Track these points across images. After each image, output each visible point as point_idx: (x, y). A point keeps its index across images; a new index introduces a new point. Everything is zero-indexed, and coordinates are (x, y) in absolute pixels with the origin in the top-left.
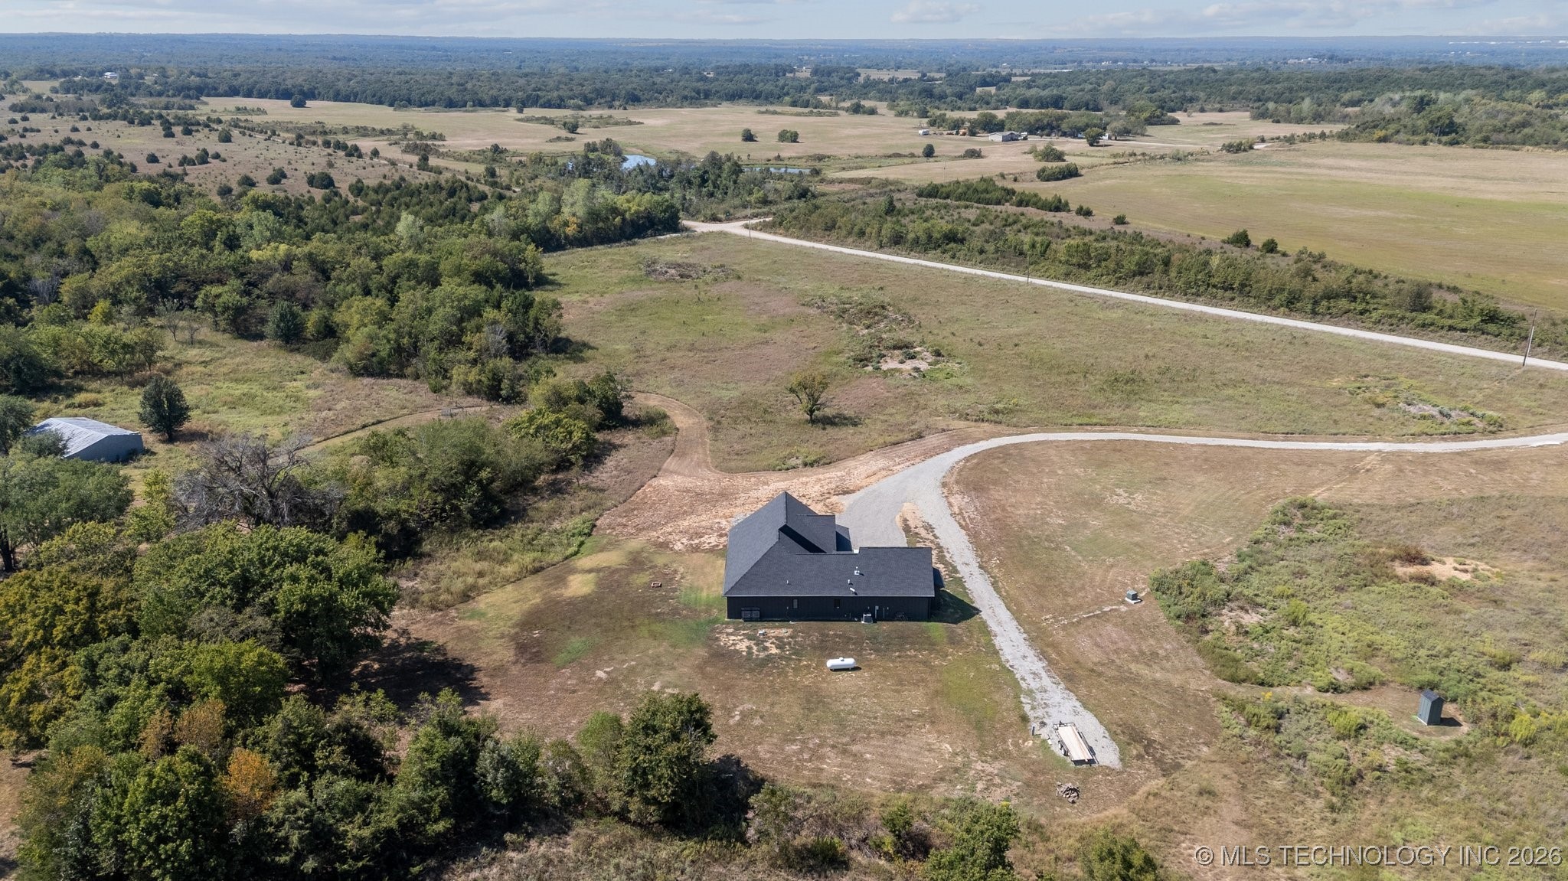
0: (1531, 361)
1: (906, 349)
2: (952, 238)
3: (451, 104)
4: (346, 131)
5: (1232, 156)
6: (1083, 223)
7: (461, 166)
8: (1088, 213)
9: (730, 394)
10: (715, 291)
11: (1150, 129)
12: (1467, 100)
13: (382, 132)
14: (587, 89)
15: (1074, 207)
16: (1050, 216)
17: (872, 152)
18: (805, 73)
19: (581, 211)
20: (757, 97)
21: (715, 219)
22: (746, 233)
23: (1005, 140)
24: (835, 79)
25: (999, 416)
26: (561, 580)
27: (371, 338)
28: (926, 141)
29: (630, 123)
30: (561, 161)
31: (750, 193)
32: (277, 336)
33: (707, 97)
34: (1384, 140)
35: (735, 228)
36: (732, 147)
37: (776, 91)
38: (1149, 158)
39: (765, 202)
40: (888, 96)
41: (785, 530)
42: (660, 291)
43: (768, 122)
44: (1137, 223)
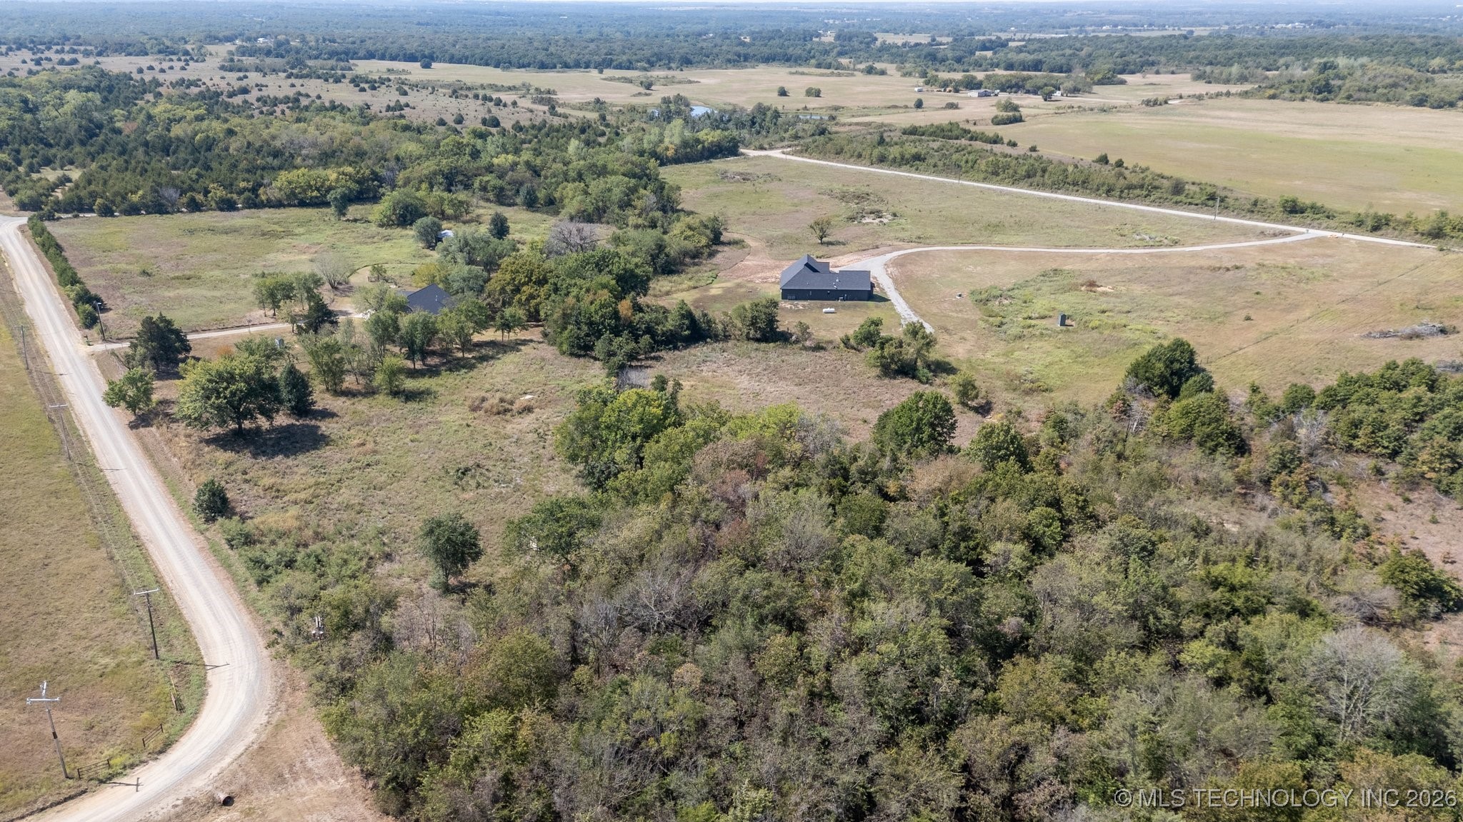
0: (1218, 218)
1: (877, 213)
2: (918, 158)
3: (543, 66)
4: (483, 87)
5: (1149, 109)
6: (1009, 150)
7: (580, 114)
8: (1014, 145)
9: (779, 233)
10: (765, 187)
11: (1096, 88)
12: (1363, 66)
13: (510, 89)
14: (647, 53)
15: (1006, 141)
16: (988, 147)
17: (877, 104)
18: (829, 38)
19: (677, 140)
20: (788, 60)
21: (762, 148)
22: (784, 156)
23: (981, 96)
24: (855, 43)
25: (919, 240)
26: (707, 290)
27: (581, 202)
28: (919, 96)
29: (690, 82)
30: (650, 111)
31: (786, 131)
32: (524, 204)
33: (746, 60)
34: (1273, 97)
35: (776, 154)
36: (773, 101)
37: (804, 54)
38: (1081, 109)
39: (796, 137)
40: (898, 59)
41: (807, 265)
42: (732, 187)
43: (797, 80)
44: (1045, 151)
